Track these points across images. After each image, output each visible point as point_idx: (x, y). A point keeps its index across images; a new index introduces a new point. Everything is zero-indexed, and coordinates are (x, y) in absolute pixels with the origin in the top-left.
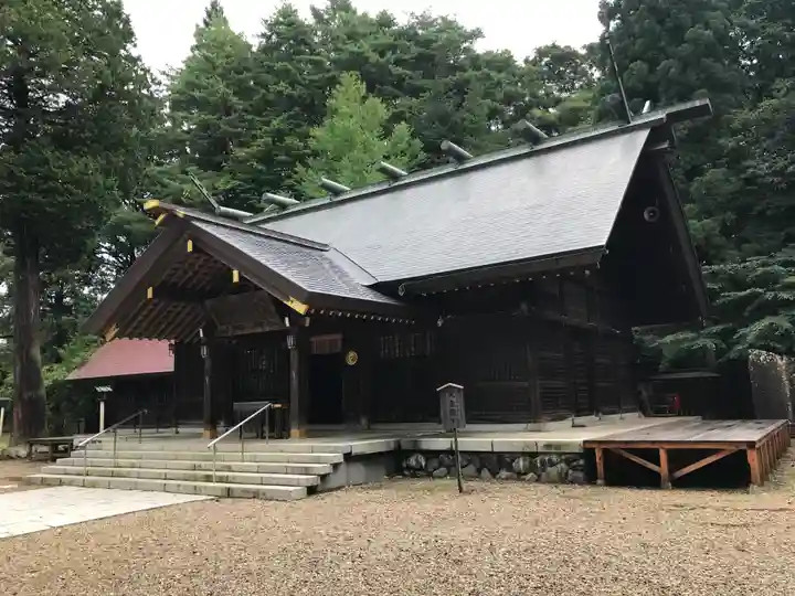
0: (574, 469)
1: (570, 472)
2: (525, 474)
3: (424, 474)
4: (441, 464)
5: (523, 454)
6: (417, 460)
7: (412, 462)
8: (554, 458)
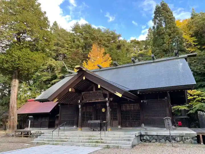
0: (194, 140)
1: (193, 141)
2: (180, 142)
3: (148, 141)
4: (153, 139)
5: (179, 136)
6: (146, 138)
7: (145, 138)
8: (188, 137)
